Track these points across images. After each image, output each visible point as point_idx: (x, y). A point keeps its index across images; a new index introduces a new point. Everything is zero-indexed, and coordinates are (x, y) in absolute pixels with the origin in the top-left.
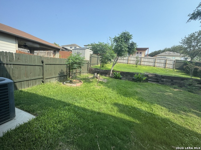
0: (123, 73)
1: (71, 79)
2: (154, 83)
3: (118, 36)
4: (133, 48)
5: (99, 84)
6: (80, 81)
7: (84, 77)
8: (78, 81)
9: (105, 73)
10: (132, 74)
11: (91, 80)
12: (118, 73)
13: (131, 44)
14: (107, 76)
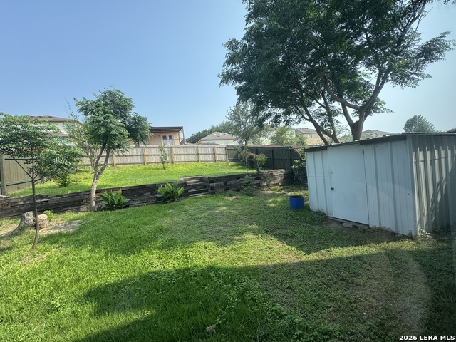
2: (200, 195)
3: (95, 99)
4: (140, 129)
5: (40, 246)
10: (151, 189)
11: (6, 244)
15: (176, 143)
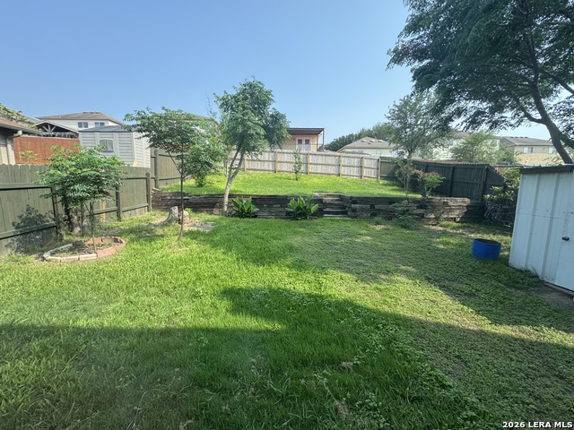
0: (259, 201)
1: (78, 239)
2: (337, 217)
3: (234, 93)
4: (278, 129)
5: (184, 239)
6: (116, 241)
7: (135, 225)
8: (106, 241)
9: (207, 203)
10: (282, 201)
11: (159, 231)
12: (244, 202)
13: (272, 116)
14: (216, 211)
15: (313, 149)
